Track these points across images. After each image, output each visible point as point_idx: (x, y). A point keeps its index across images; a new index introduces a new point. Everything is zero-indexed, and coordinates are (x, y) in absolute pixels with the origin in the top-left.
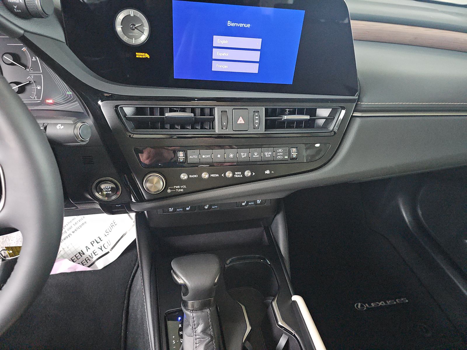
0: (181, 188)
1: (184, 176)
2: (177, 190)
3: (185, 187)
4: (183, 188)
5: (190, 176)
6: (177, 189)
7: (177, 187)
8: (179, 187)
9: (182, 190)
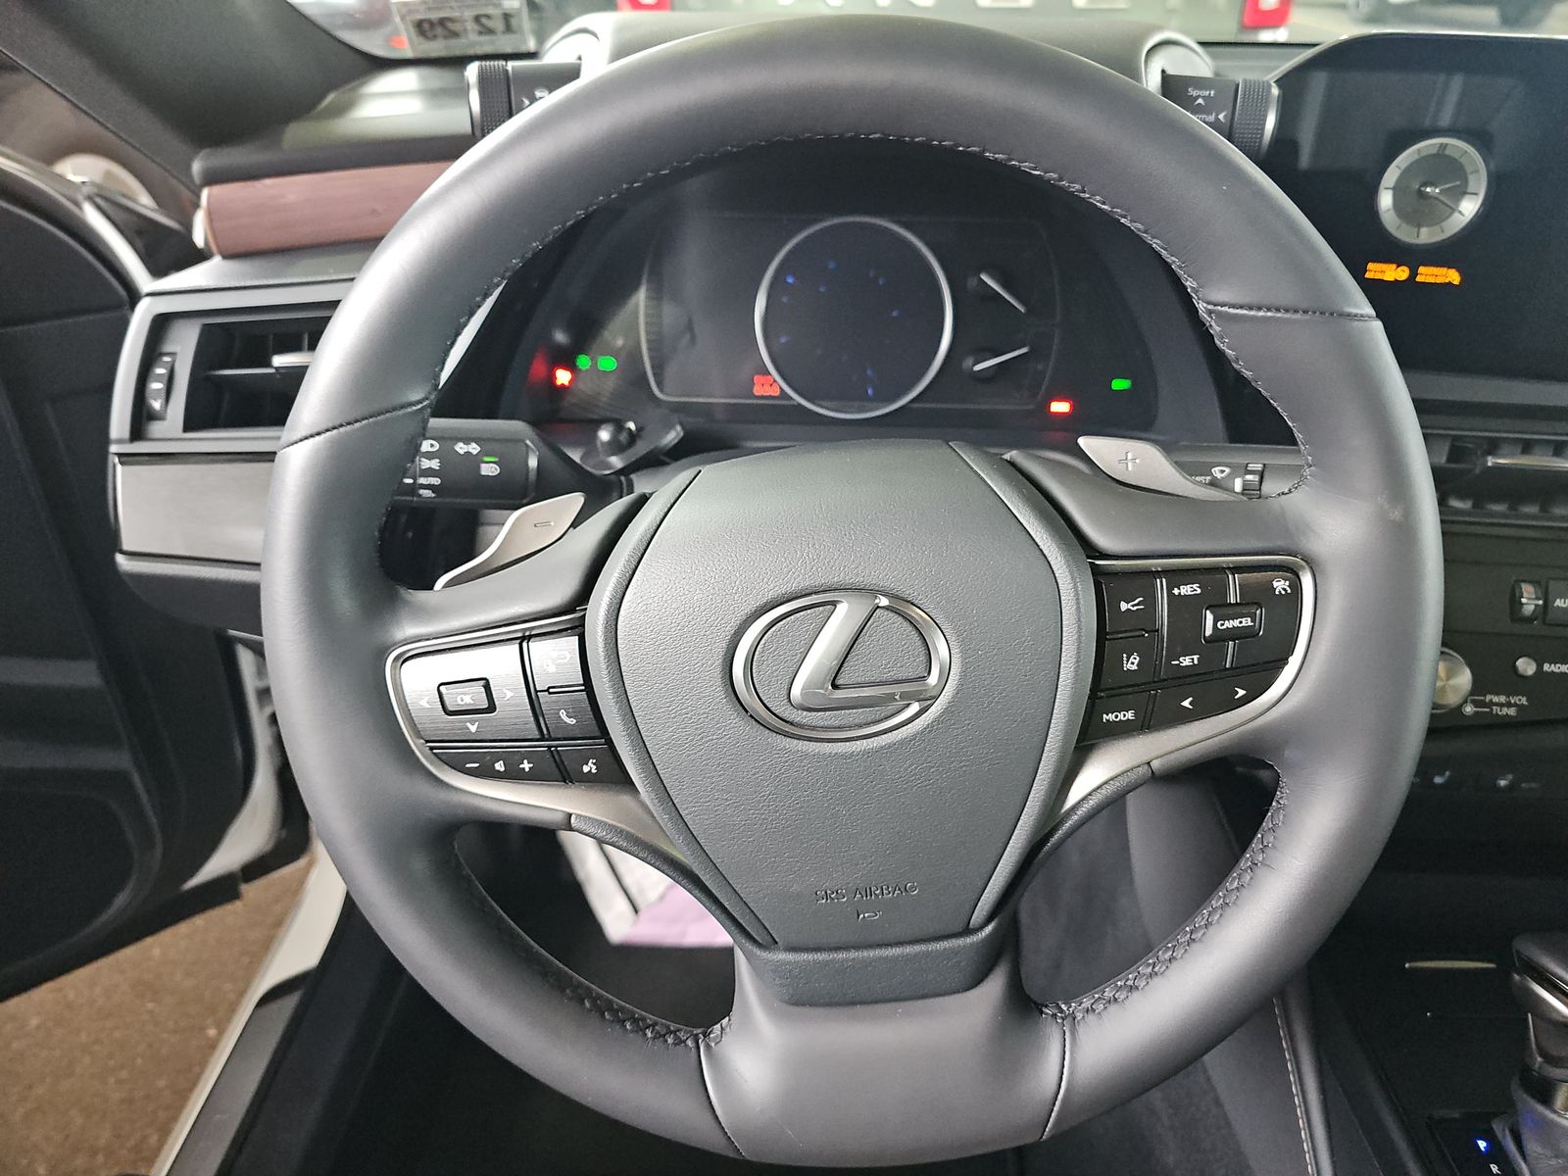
0: (1509, 705)
1: (1526, 666)
2: (1494, 708)
3: (1524, 700)
4: (1515, 705)
5: (1546, 667)
6: (1496, 704)
7: (1496, 699)
8: (1502, 699)
9: (1512, 712)
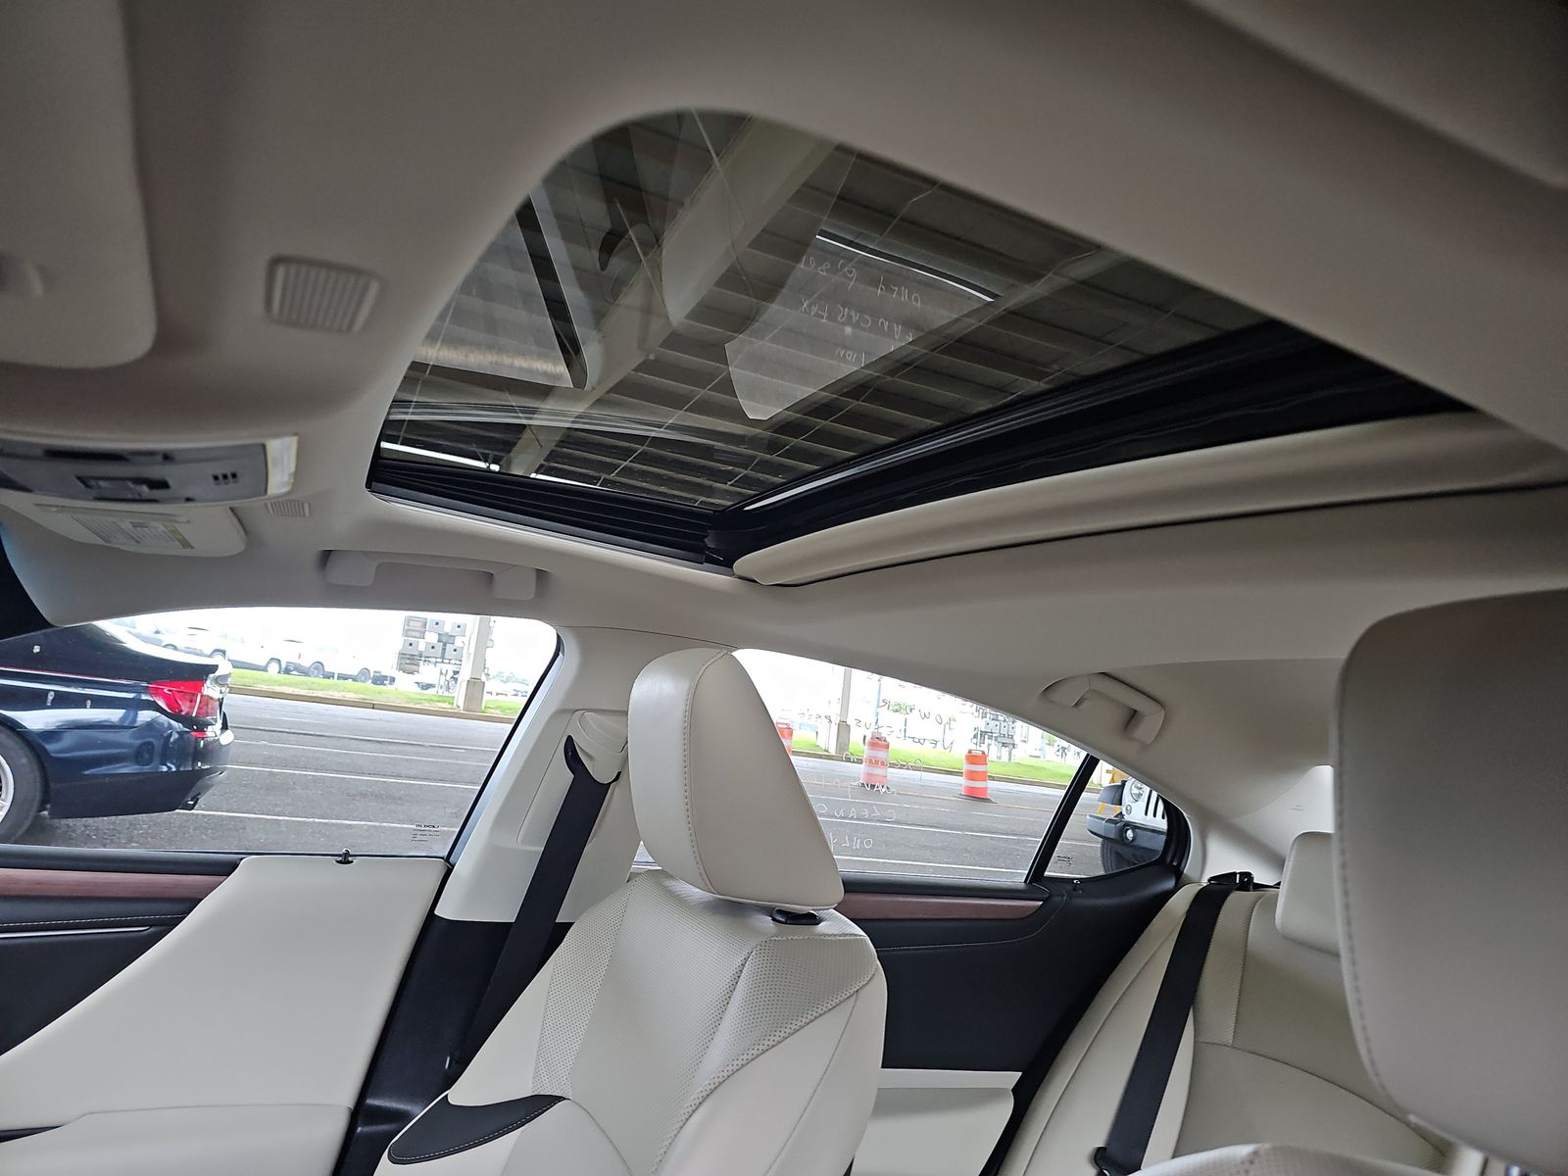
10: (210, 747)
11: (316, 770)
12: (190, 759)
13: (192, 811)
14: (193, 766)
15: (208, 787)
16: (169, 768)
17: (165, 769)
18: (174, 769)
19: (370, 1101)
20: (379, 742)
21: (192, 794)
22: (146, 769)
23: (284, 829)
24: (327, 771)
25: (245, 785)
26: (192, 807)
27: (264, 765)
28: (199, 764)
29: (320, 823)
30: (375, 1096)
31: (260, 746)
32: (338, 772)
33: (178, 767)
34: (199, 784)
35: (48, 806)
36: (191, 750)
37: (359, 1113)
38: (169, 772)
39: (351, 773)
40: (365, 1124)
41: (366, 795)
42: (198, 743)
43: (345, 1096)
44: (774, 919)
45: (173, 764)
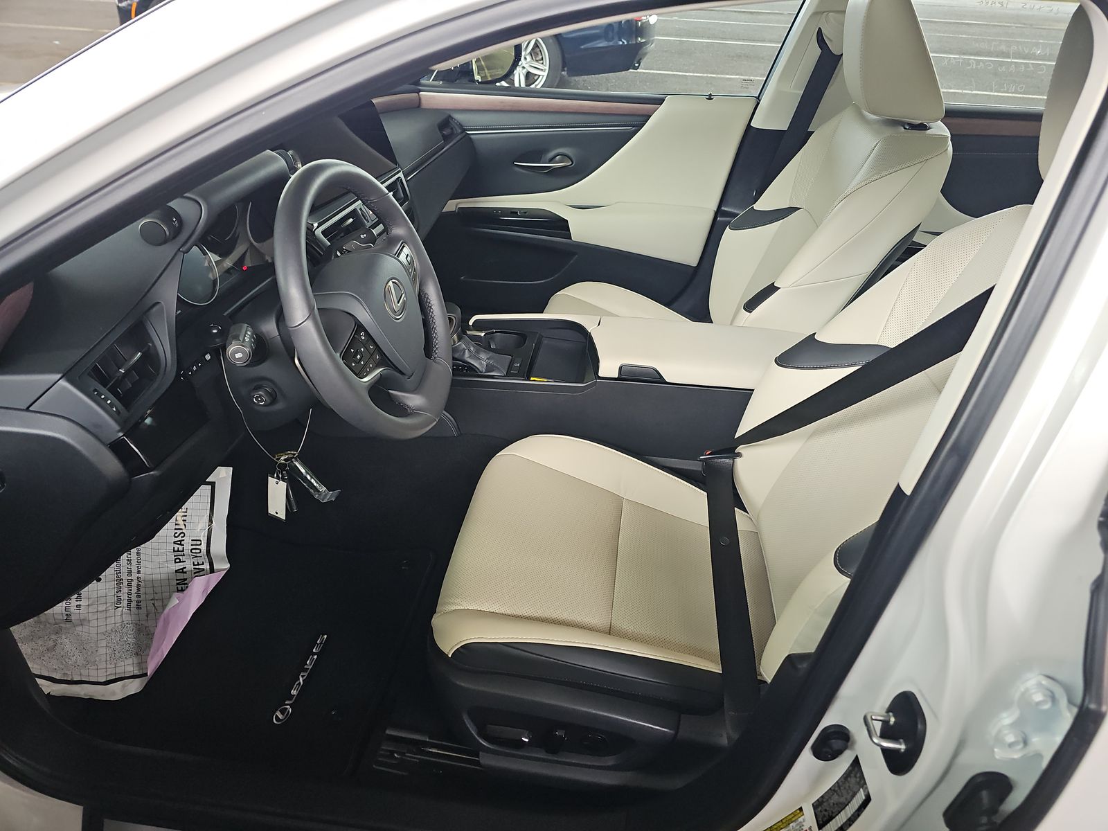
10: (644, 25)
11: (709, 38)
12: (634, 36)
13: (638, 70)
14: (636, 41)
15: (646, 54)
16: (623, 43)
17: (621, 43)
18: (626, 43)
19: (723, 208)
20: (751, 13)
21: (637, 59)
22: (611, 44)
23: (690, 82)
24: (716, 38)
25: (666, 51)
26: (638, 68)
27: (677, 36)
28: (639, 39)
29: (711, 77)
30: (725, 207)
31: (673, 21)
32: (722, 39)
33: (628, 42)
34: (640, 52)
35: (566, 69)
36: (634, 29)
37: (718, 212)
38: (623, 45)
39: (732, 39)
40: (721, 217)
41: (740, 56)
42: (637, 24)
43: (713, 205)
44: (905, 128)
45: (625, 39)
